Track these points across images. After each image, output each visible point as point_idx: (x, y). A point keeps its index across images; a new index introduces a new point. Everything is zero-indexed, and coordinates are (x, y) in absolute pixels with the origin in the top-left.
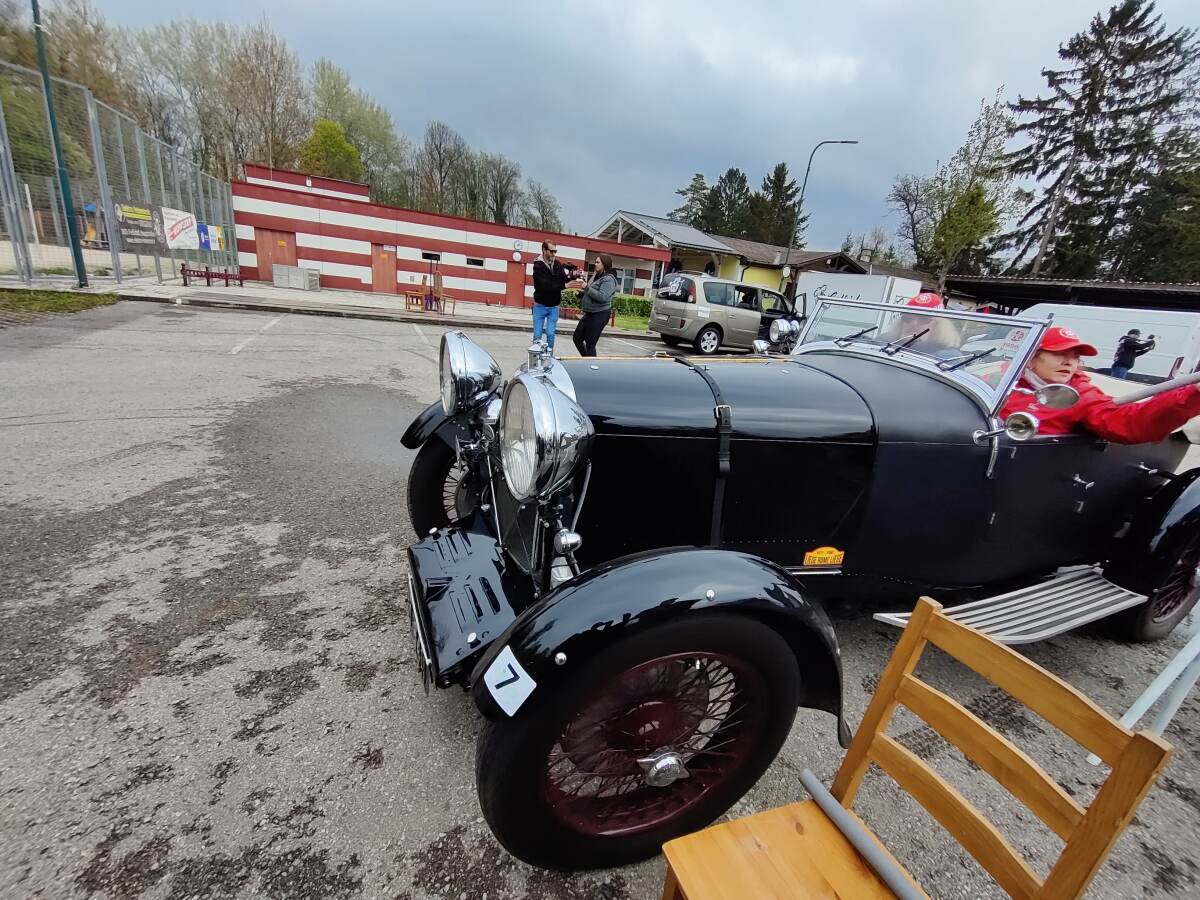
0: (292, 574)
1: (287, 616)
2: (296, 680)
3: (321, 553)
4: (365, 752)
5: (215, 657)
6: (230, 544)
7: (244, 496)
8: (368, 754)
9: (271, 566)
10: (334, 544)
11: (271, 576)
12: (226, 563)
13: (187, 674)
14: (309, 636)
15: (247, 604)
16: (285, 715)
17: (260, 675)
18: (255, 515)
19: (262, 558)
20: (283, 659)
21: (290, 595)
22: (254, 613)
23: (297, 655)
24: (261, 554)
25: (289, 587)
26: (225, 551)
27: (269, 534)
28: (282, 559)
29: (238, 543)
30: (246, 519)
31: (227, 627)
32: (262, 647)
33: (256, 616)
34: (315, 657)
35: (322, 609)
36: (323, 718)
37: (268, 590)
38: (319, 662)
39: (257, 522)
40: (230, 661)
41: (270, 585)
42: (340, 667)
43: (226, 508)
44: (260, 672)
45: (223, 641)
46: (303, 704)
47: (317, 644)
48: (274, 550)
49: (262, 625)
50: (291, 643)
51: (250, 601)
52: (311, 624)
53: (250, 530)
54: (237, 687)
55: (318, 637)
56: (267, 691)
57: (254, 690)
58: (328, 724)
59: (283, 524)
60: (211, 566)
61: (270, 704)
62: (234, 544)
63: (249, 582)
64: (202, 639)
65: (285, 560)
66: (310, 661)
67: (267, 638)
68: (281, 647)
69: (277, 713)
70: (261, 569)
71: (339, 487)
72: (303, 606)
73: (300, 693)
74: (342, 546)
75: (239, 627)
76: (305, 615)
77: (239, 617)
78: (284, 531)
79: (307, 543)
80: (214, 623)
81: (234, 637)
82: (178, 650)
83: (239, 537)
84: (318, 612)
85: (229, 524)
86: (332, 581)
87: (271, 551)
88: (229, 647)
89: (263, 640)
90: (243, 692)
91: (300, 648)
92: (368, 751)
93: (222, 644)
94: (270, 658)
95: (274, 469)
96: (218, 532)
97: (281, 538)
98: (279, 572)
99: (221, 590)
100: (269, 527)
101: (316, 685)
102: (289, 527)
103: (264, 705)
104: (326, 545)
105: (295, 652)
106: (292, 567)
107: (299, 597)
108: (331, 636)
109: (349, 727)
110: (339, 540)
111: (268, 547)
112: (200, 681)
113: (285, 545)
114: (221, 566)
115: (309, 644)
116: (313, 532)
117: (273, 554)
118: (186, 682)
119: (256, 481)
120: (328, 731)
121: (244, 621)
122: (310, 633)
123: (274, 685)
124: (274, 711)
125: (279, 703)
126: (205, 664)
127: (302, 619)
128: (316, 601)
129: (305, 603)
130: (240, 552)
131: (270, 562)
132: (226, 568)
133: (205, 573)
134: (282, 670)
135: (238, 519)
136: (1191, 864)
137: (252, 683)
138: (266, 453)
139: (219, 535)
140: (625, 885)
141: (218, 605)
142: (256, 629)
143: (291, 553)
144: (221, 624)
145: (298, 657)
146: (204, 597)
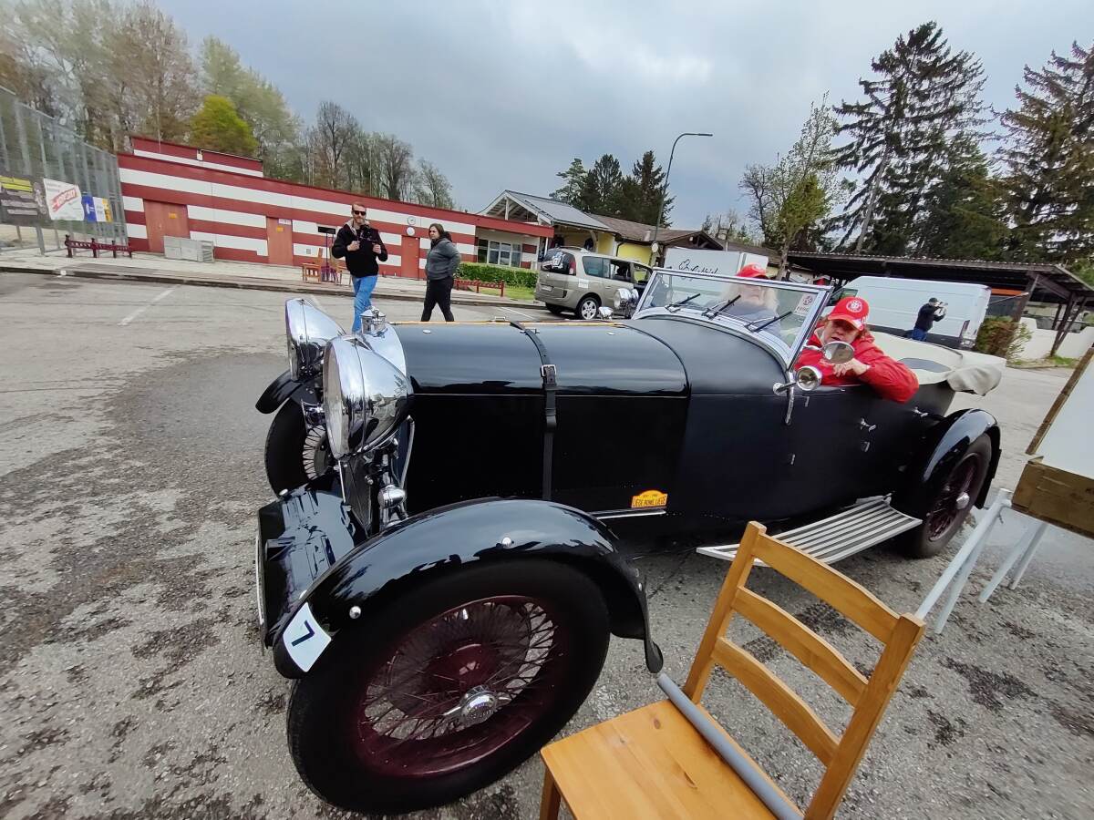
0: (190, 537)
1: (186, 577)
2: (196, 637)
3: (220, 515)
4: (267, 699)
5: (110, 621)
6: (124, 512)
7: (138, 464)
8: (271, 700)
9: (168, 531)
10: (234, 506)
11: (166, 541)
12: (119, 531)
13: (81, 640)
14: (209, 594)
15: (144, 568)
16: (184, 672)
17: (158, 636)
18: (150, 483)
19: (157, 524)
20: (182, 618)
21: (188, 557)
22: (151, 577)
23: (197, 614)
24: (157, 519)
25: (188, 550)
26: (118, 518)
27: (166, 500)
28: (179, 524)
29: (132, 510)
30: (140, 486)
31: (123, 592)
32: (160, 609)
33: (154, 579)
34: (215, 615)
35: (222, 569)
36: (224, 671)
37: (164, 555)
38: (219, 619)
39: (152, 489)
40: (127, 624)
41: (167, 549)
42: (241, 622)
43: (119, 477)
44: (158, 633)
45: (118, 605)
46: (204, 659)
47: (217, 603)
48: (171, 514)
49: (159, 588)
50: (190, 603)
51: (146, 566)
52: (210, 584)
53: (145, 498)
54: (134, 649)
55: (217, 596)
56: (166, 650)
57: (152, 650)
58: (229, 677)
59: (180, 490)
60: (103, 534)
61: (169, 661)
62: (128, 511)
63: (145, 547)
64: (96, 605)
65: (183, 524)
66: (210, 618)
67: (165, 600)
68: (180, 607)
69: (176, 670)
70: (158, 533)
71: (238, 453)
72: (202, 567)
73: (200, 649)
74: (241, 508)
75: (136, 591)
76: (205, 575)
77: (135, 581)
78: (181, 496)
79: (205, 507)
80: (108, 590)
81: (130, 601)
82: (71, 617)
83: (133, 505)
84: (218, 572)
85: (122, 492)
86: (232, 541)
87: (167, 516)
88: (126, 611)
89: (161, 602)
90: (140, 653)
91: (200, 607)
92: (271, 698)
93: (116, 608)
94: (168, 619)
95: (169, 437)
96: (111, 501)
97: (177, 504)
98: (176, 536)
99: (114, 556)
100: (164, 493)
101: (217, 640)
102: (186, 492)
103: (163, 663)
104: (224, 508)
105: (194, 611)
106: (189, 530)
107: (197, 559)
108: (232, 593)
109: (251, 677)
110: (238, 502)
111: (164, 512)
112: (95, 645)
113: (182, 509)
114: (115, 533)
115: (208, 602)
116: (210, 495)
117: (170, 519)
118: (80, 648)
119: (150, 449)
120: (230, 683)
121: (140, 585)
122: (210, 592)
123: (173, 644)
124: (173, 668)
125: (179, 660)
126: (101, 629)
127: (201, 579)
128: (217, 561)
129: (203, 564)
130: (135, 518)
131: (166, 527)
132: (120, 535)
133: (97, 541)
134: (182, 629)
135: (132, 487)
136: (962, 722)
137: (150, 644)
138: (160, 422)
139: (112, 503)
140: (513, 793)
141: (112, 572)
142: (154, 592)
143: (188, 517)
144: (115, 590)
145: (197, 615)
146: (97, 565)
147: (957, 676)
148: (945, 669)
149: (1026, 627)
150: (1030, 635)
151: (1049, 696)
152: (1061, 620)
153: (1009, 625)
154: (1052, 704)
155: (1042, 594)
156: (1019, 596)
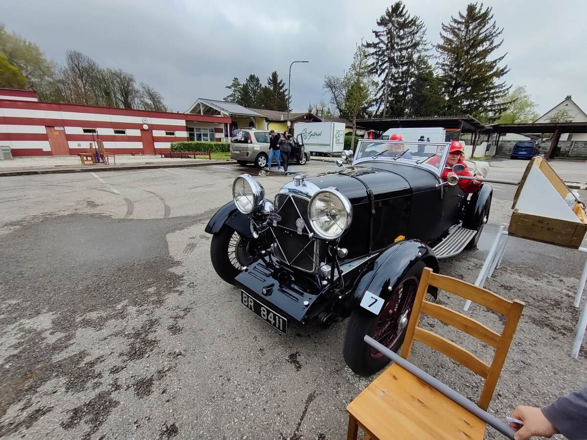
0: (71, 342)
1: (79, 369)
2: (102, 404)
3: (87, 323)
4: (165, 429)
5: (37, 411)
6: (16, 336)
7: (14, 302)
8: (168, 430)
9: (54, 341)
10: (94, 315)
11: (55, 348)
12: (19, 350)
13: (21, 429)
14: (100, 375)
15: (47, 370)
16: (104, 429)
17: (76, 411)
18: (28, 313)
19: (44, 339)
20: (88, 395)
21: (75, 355)
22: (54, 374)
23: (97, 390)
24: (43, 336)
25: (73, 350)
26: (14, 342)
27: (44, 321)
28: (60, 335)
29: (22, 333)
30: (22, 316)
31: (38, 390)
32: (70, 393)
33: (57, 376)
34: (109, 387)
35: (102, 357)
36: (130, 421)
37: (57, 358)
38: (113, 389)
39: (31, 316)
40: (50, 410)
41: (58, 353)
42: (128, 387)
43: (3, 314)
44: (75, 409)
45: (39, 399)
46: (114, 416)
47: (107, 379)
48: (51, 330)
49: (63, 380)
50: (89, 384)
51: (49, 368)
52: (98, 368)
53: (28, 323)
54: (62, 424)
55: (106, 375)
56: (85, 419)
57: (75, 422)
58: (135, 423)
59: (51, 313)
60: (8, 354)
61: (91, 425)
62: (19, 335)
63: (42, 356)
64: (22, 403)
65: (63, 335)
66: (107, 390)
67: (70, 387)
68: (83, 389)
69: (97, 430)
70: (48, 345)
71: (82, 280)
72: (88, 359)
73: (108, 412)
74: (99, 315)
75: (48, 386)
76: (92, 364)
77: (44, 380)
78: (54, 317)
79: (74, 320)
80: (27, 390)
81: (46, 394)
82: (7, 416)
83: (22, 330)
84: (100, 359)
85: (9, 323)
86: (102, 337)
87: (49, 332)
88: (46, 402)
89: (69, 389)
90: (67, 426)
91: (97, 385)
92: (167, 427)
93: (38, 401)
94: (78, 398)
95: (29, 280)
96: (4, 331)
97: (53, 322)
98: (61, 343)
99: (22, 367)
100: (41, 318)
101: (117, 403)
102: (56, 313)
103: (87, 428)
104: (87, 318)
105: (94, 388)
106: (69, 338)
107: (82, 355)
108: (115, 370)
109: (149, 419)
110: (96, 312)
111: (46, 330)
112: (32, 430)
113: (57, 325)
114: (16, 352)
115: (101, 380)
116: (74, 312)
117: (52, 333)
118: (22, 435)
119: (19, 291)
120: (137, 427)
121: (49, 382)
122: (100, 374)
123: (88, 413)
124: (95, 429)
125: (96, 423)
126: (33, 418)
127: (91, 367)
128: (96, 353)
129: (88, 357)
130: (26, 339)
131: (52, 340)
132: (21, 352)
133: (5, 360)
134: (90, 402)
135: (15, 318)
137: (72, 418)
138: (18, 270)
139: (5, 333)
141: (25, 377)
142: (61, 383)
143: (64, 329)
144: (32, 389)
145: (97, 391)
146: (12, 376)
147: (492, 315)
148: (487, 313)
149: (508, 285)
150: (511, 288)
151: (527, 314)
152: (519, 278)
153: (502, 286)
154: (530, 317)
155: (509, 268)
156: (501, 271)
